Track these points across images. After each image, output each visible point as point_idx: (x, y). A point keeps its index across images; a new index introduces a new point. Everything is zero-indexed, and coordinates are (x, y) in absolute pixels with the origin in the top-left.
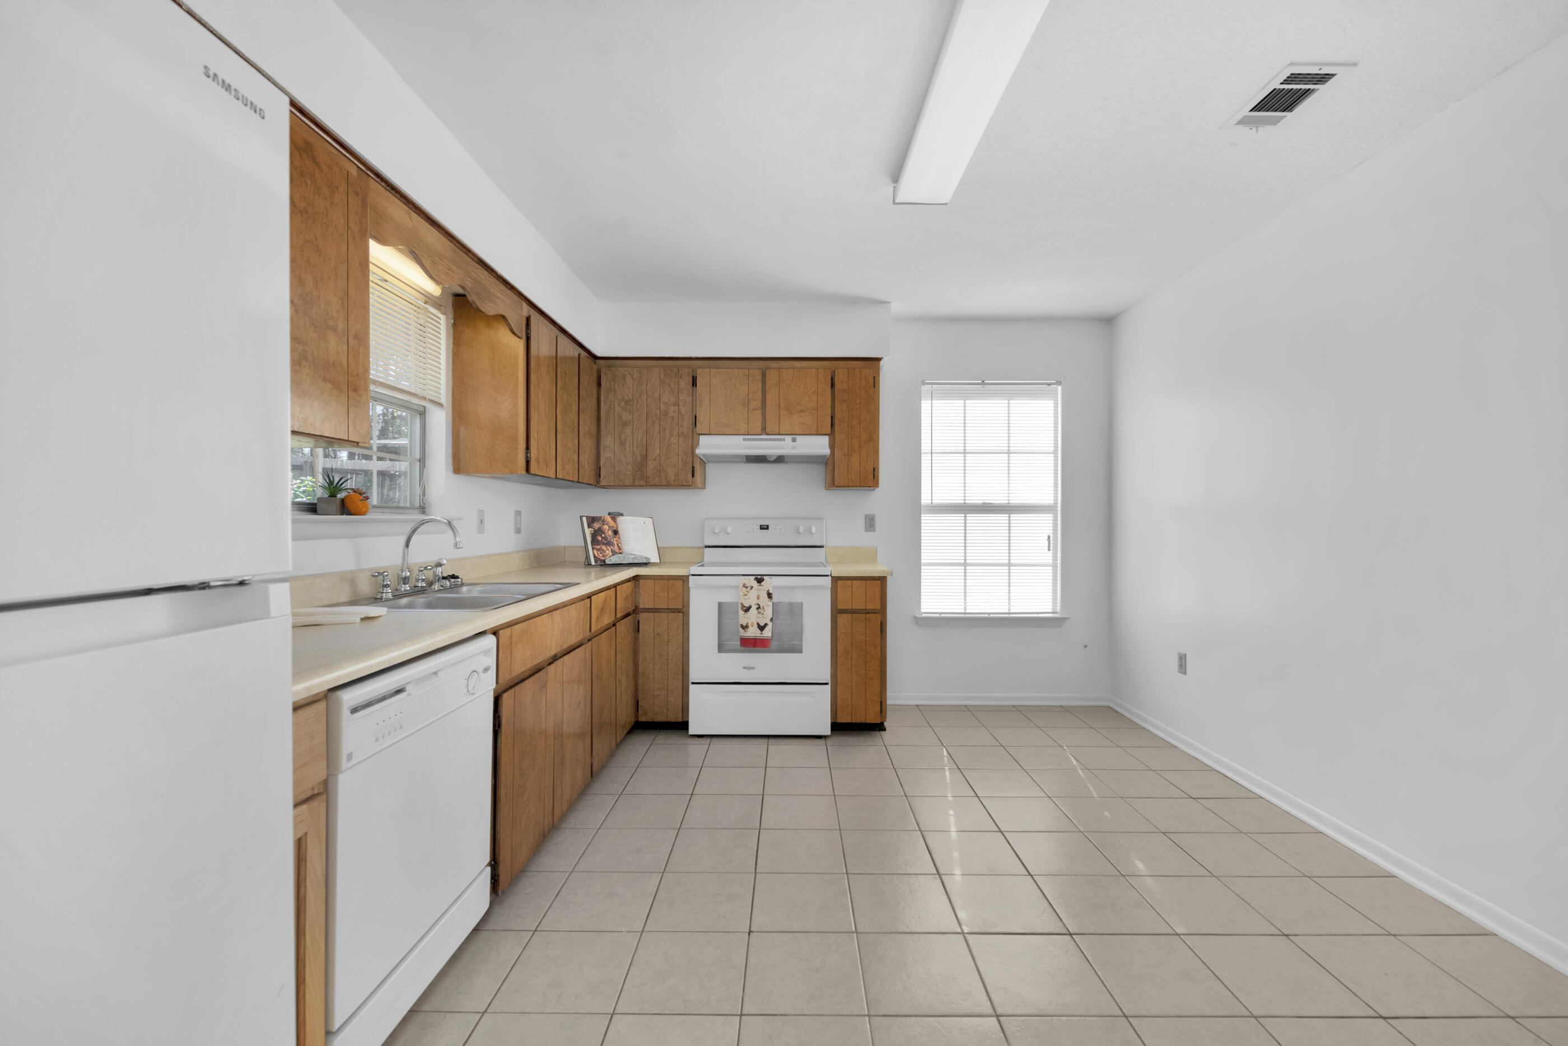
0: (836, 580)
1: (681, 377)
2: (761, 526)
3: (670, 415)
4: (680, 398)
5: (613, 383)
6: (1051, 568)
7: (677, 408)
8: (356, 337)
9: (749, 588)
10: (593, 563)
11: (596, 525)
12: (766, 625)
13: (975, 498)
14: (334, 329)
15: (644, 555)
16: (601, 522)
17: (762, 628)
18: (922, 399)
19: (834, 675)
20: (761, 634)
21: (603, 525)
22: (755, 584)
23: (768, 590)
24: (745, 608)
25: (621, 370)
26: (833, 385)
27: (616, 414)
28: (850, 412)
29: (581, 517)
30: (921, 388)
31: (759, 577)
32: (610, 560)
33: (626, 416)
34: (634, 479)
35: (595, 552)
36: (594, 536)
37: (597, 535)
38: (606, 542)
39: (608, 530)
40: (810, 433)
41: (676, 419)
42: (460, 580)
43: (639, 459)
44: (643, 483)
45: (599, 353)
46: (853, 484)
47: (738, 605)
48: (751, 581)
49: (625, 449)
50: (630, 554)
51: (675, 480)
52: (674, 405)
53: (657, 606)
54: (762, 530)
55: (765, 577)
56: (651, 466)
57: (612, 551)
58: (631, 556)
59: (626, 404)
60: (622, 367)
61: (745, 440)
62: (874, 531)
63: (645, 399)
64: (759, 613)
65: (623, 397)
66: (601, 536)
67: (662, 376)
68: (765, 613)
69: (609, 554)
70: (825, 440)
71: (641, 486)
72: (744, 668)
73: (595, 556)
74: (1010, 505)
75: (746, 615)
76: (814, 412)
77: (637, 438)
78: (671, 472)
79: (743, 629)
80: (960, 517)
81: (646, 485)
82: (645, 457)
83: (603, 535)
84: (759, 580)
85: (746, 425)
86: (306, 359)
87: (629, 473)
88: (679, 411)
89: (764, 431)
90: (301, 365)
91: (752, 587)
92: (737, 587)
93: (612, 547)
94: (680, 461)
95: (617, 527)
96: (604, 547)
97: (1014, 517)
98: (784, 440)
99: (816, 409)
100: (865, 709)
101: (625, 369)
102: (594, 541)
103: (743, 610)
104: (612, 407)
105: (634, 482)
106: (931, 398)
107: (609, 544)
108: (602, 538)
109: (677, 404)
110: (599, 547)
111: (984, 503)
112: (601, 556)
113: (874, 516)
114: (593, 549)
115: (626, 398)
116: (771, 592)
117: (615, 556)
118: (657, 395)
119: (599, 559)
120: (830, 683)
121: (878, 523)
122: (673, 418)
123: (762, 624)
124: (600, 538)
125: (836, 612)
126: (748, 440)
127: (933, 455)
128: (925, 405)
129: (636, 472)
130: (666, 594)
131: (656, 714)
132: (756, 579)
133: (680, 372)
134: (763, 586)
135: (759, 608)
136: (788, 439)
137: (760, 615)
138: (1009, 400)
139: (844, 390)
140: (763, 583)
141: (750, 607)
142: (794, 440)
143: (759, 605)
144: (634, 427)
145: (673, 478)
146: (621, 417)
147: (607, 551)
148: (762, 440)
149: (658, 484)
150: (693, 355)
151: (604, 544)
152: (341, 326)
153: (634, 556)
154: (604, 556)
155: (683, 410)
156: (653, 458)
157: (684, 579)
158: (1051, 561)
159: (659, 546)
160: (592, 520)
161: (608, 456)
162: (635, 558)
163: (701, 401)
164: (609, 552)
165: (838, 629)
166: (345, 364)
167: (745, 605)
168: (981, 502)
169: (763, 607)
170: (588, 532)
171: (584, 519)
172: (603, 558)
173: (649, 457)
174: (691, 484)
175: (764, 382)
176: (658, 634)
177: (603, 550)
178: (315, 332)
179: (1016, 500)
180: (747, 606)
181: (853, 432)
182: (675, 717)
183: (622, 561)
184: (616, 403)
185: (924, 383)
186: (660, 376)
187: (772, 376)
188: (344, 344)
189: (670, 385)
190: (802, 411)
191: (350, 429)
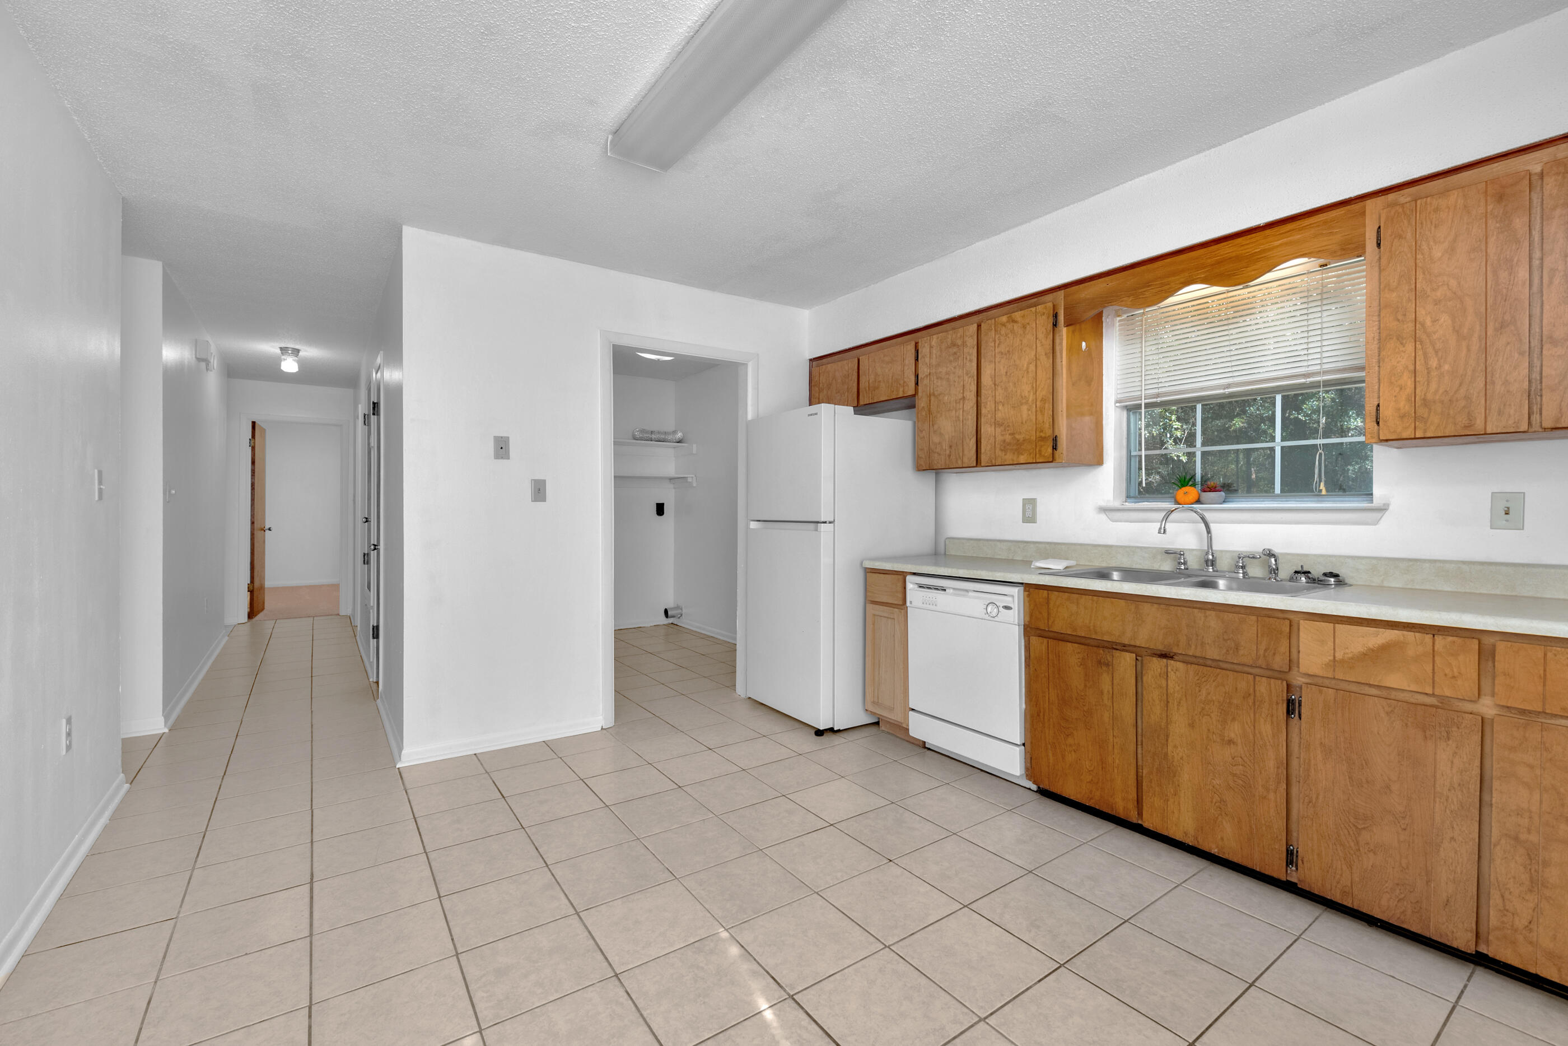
8: (1043, 400)
14: (1026, 403)
178: (1014, 410)
188: (1033, 407)
191: (1038, 455)
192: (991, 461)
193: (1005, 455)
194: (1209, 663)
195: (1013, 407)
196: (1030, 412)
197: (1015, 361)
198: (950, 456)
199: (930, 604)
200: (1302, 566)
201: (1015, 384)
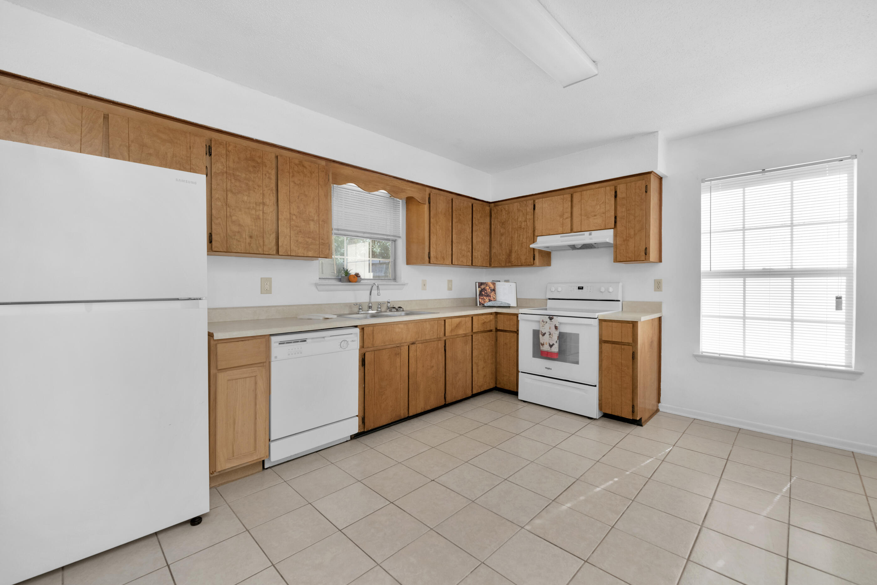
0: (601, 321)
1: (528, 206)
2: (579, 287)
3: (523, 227)
4: (527, 217)
5: (496, 214)
6: (844, 326)
7: (526, 223)
8: (323, 221)
9: (545, 322)
10: (478, 305)
11: (483, 287)
12: (553, 344)
13: (753, 265)
14: (313, 220)
15: (507, 302)
16: (485, 285)
17: (551, 346)
18: (702, 193)
19: (600, 382)
20: (550, 349)
21: (486, 286)
22: (548, 320)
23: (555, 325)
24: (542, 334)
25: (500, 207)
26: (616, 196)
27: (498, 230)
28: (628, 212)
29: (476, 283)
30: (701, 184)
31: (551, 316)
32: (487, 304)
33: (502, 231)
34: (506, 263)
35: (480, 300)
36: (481, 292)
37: (482, 291)
38: (486, 295)
39: (489, 289)
40: (600, 228)
41: (525, 229)
42: (402, 309)
43: (508, 252)
44: (510, 264)
45: (491, 201)
46: (629, 260)
47: (539, 332)
48: (546, 319)
49: (502, 247)
50: (499, 302)
51: (525, 262)
52: (524, 221)
53: (505, 329)
54: (579, 290)
55: (554, 317)
56: (514, 255)
57: (489, 300)
58: (499, 303)
59: (502, 224)
60: (501, 205)
61: (561, 237)
62: (661, 291)
63: (511, 220)
64: (550, 337)
65: (501, 221)
66: (484, 292)
67: (519, 207)
68: (553, 337)
69: (487, 301)
70: (611, 232)
71: (509, 267)
72: (546, 368)
73: (479, 301)
74: (793, 270)
75: (543, 338)
76: (603, 215)
77: (507, 241)
78: (523, 258)
79: (542, 345)
80: (740, 281)
81: (512, 266)
82: (511, 251)
83: (485, 292)
84: (551, 319)
85: (562, 229)
86: (300, 232)
87: (504, 260)
88: (527, 224)
89: (572, 231)
90: (298, 234)
91: (547, 322)
92: (539, 322)
93: (489, 298)
94: (527, 251)
95: (495, 287)
96: (485, 298)
97: (797, 280)
98: (584, 235)
99: (605, 213)
100: (621, 408)
101: (502, 206)
102: (481, 294)
103: (541, 335)
104: (496, 226)
105: (506, 264)
106: (710, 191)
107: (488, 296)
108: (485, 293)
109: (526, 221)
110: (482, 297)
111: (763, 269)
112: (483, 302)
113: (661, 280)
114: (479, 298)
115: (503, 221)
116: (557, 325)
117: (490, 302)
118: (516, 217)
119: (482, 303)
120: (597, 386)
121: (664, 286)
122: (524, 229)
123: (551, 344)
124: (483, 293)
125: (602, 342)
126: (564, 236)
127: (712, 234)
128: (705, 198)
129: (507, 259)
130: (509, 323)
131: (505, 385)
132: (549, 318)
133: (527, 203)
134: (552, 322)
135: (550, 334)
136: (587, 233)
137: (550, 339)
138: (792, 181)
139: (623, 198)
140: (552, 320)
141: (545, 334)
142: (590, 234)
143: (550, 332)
144: (506, 235)
145: (524, 261)
146: (500, 231)
147: (486, 300)
148: (571, 236)
149: (517, 265)
150: (534, 193)
151: (485, 296)
152: (316, 218)
153: (501, 303)
154: (484, 302)
155: (528, 223)
156: (515, 251)
157: (517, 315)
158: (844, 320)
159: (517, 297)
160: (481, 284)
161: (495, 251)
162: (502, 304)
163: (537, 217)
164: (487, 300)
165: (603, 353)
166: (318, 232)
167: (542, 332)
168: (762, 268)
169: (552, 334)
170: (478, 290)
171: (477, 283)
172: (484, 303)
173: (513, 251)
174: (532, 264)
175: (572, 201)
176: (505, 343)
177: (484, 299)
178: (304, 222)
179: (798, 266)
180: (544, 333)
181: (630, 225)
182: (513, 389)
183: (494, 305)
184: (498, 224)
185: (703, 181)
186: (518, 207)
187: (576, 197)
188: (317, 224)
189: (522, 211)
190: (595, 216)
191: (320, 253)
192: (287, 253)
193: (298, 250)
194: (428, 341)
195: (303, 220)
196: (315, 226)
197: (304, 192)
198: (251, 244)
199: (298, 353)
200: (393, 306)
201: (305, 206)
